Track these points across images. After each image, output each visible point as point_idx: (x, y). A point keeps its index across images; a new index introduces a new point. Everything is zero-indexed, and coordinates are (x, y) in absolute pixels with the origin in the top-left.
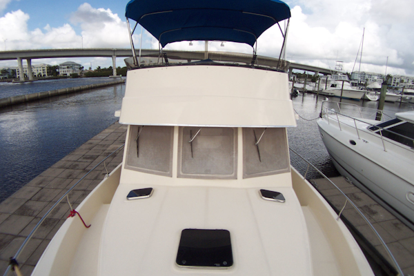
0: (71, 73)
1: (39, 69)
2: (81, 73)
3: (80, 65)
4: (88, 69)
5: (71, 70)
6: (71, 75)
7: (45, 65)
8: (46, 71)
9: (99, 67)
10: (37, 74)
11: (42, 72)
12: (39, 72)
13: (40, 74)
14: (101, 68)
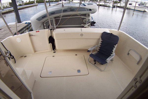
0: (19, 4)
1: (6, 4)
2: (23, 4)
3: (22, 1)
4: (26, 2)
5: (18, 3)
6: (19, 5)
7: (8, 2)
8: (9, 4)
9: (30, 1)
10: (5, 6)
11: (7, 5)
12: (6, 5)
13: (7, 6)
14: (31, 1)
